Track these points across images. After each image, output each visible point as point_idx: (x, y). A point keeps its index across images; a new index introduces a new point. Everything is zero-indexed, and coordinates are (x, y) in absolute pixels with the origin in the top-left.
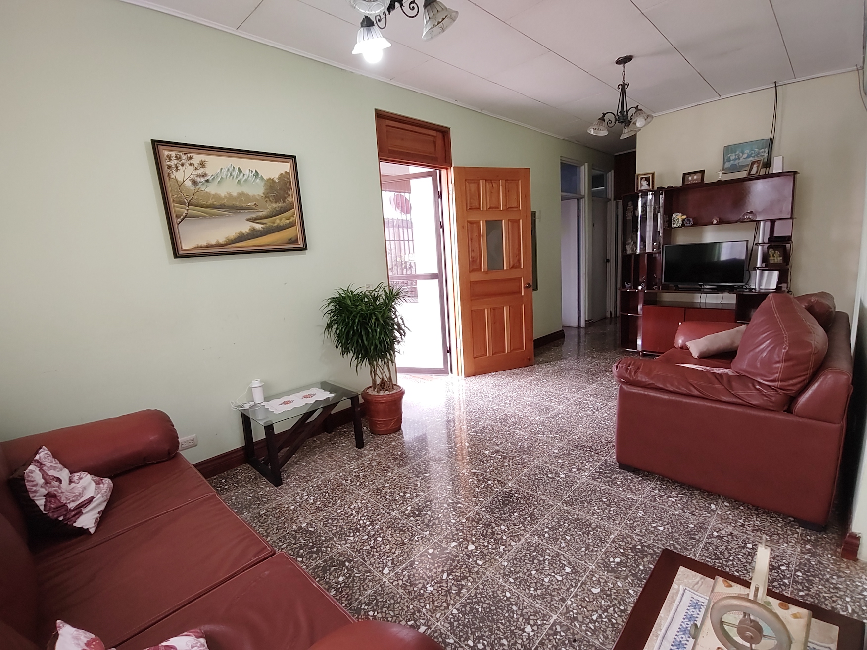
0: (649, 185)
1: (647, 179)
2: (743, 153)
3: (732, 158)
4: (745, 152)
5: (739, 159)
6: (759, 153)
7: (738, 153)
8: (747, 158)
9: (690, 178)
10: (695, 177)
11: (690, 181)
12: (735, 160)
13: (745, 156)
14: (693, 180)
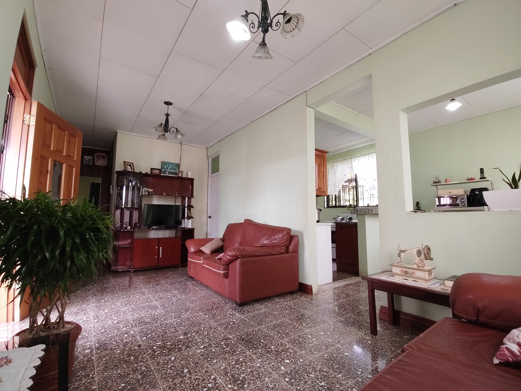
0: (131, 169)
1: (130, 166)
2: (169, 167)
3: (165, 167)
4: (170, 166)
5: (167, 168)
6: (175, 169)
7: (167, 166)
8: (170, 169)
9: (154, 171)
10: (157, 171)
11: (155, 173)
12: (166, 169)
13: (170, 168)
14: (155, 172)
